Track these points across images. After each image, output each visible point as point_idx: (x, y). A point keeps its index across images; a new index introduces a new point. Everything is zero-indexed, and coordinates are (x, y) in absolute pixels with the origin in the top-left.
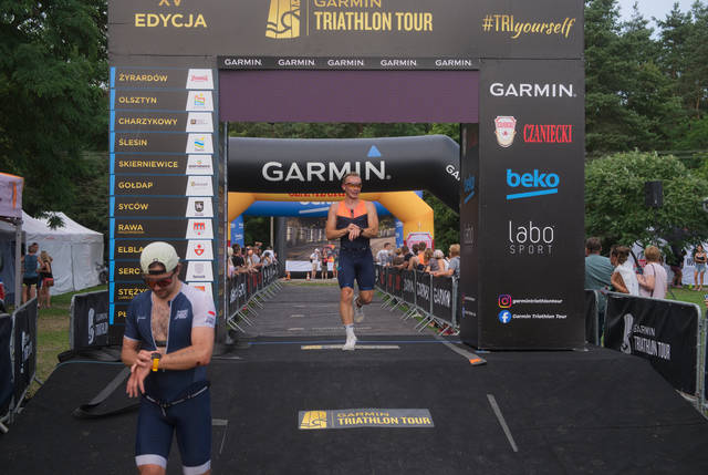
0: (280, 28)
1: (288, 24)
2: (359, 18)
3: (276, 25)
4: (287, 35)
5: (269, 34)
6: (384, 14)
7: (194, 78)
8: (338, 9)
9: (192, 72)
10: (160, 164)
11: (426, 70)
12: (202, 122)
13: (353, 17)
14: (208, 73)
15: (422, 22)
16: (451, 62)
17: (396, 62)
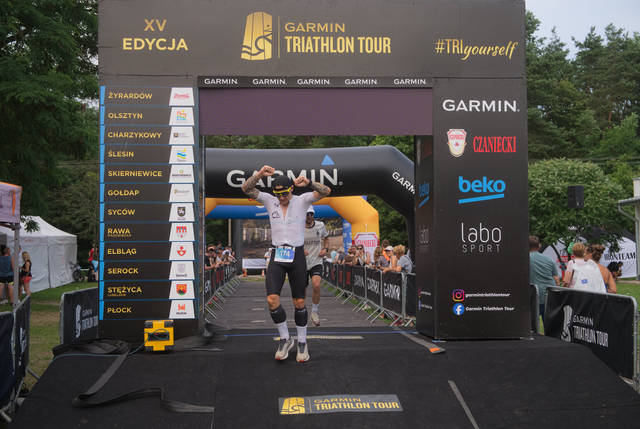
0: (255, 51)
1: (262, 48)
2: (325, 42)
3: (250, 49)
4: (261, 57)
5: (245, 56)
6: (347, 38)
7: (176, 96)
8: (306, 35)
9: (175, 91)
10: (146, 174)
11: (386, 88)
12: (184, 135)
13: (319, 41)
14: (189, 91)
15: (382, 45)
16: (407, 81)
17: (358, 81)
